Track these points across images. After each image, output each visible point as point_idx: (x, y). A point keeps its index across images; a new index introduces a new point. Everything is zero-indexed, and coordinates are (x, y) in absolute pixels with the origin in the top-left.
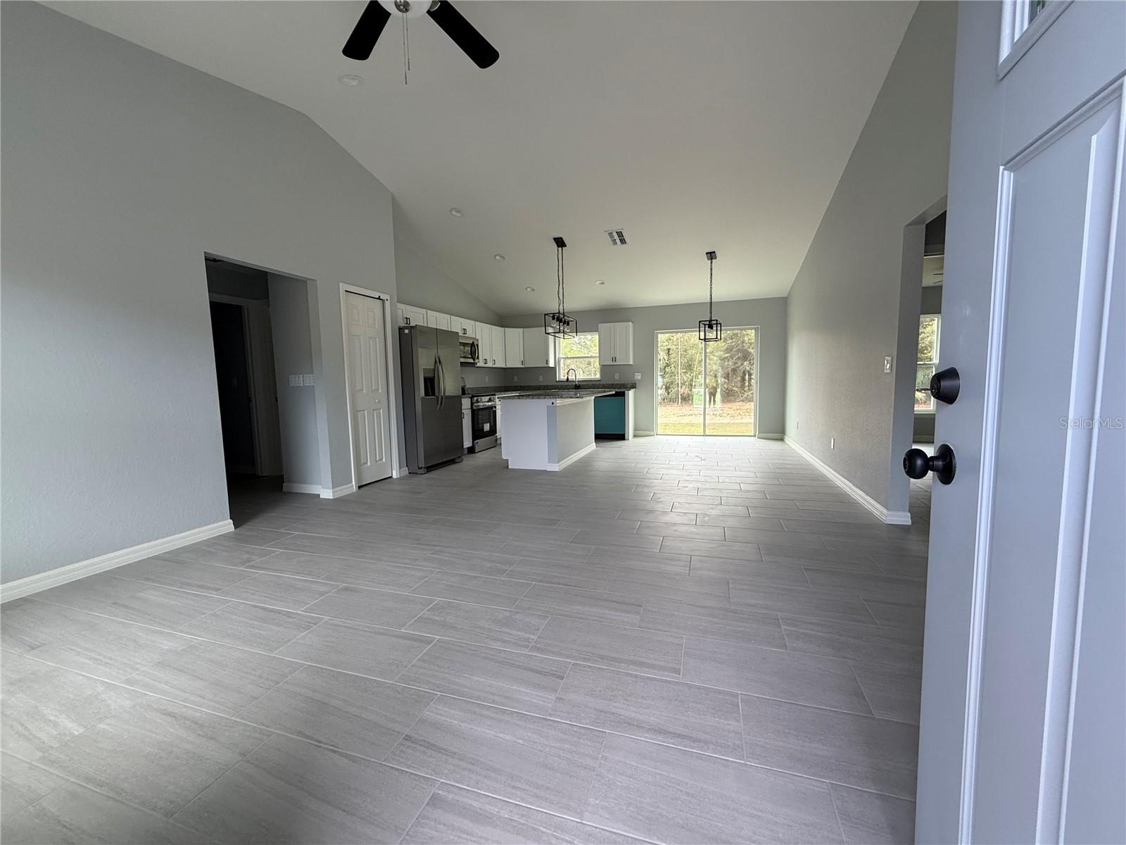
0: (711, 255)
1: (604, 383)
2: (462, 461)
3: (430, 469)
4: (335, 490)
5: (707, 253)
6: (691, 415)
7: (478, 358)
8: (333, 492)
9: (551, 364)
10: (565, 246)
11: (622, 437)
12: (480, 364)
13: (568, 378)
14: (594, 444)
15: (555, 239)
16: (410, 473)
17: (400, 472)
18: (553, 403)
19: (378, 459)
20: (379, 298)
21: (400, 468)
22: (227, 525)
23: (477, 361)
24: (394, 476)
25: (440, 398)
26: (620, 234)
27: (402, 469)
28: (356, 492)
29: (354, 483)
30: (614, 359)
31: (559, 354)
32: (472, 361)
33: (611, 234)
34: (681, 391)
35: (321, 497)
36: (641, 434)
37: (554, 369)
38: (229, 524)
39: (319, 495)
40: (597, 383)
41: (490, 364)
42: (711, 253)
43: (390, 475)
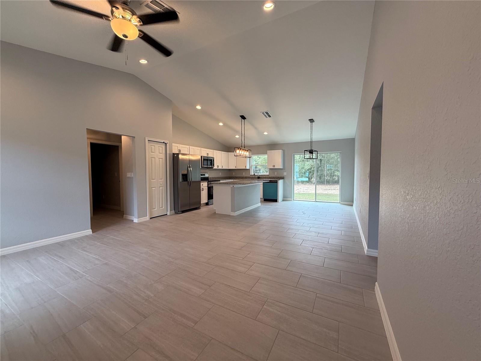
0: (312, 121)
1: (270, 176)
2: (200, 209)
3: (183, 212)
4: (138, 219)
5: (309, 120)
6: (330, 189)
7: (214, 165)
8: (138, 220)
9: (248, 168)
10: (246, 119)
11: (276, 201)
12: (215, 167)
13: (254, 174)
14: (260, 203)
15: (240, 116)
16: (175, 213)
17: (170, 212)
18: (233, 186)
19: (160, 207)
20: (164, 142)
21: (170, 211)
22: (89, 232)
23: (213, 166)
24: (168, 214)
25: (189, 182)
26: (267, 113)
27: (171, 212)
28: (149, 220)
29: (148, 217)
30: (274, 166)
31: (252, 163)
32: (211, 166)
33: (263, 113)
34: (326, 178)
35: (134, 222)
36: (288, 200)
37: (249, 170)
38: (90, 231)
39: (133, 220)
40: (267, 176)
41: (220, 168)
42: (311, 120)
43: (166, 214)
